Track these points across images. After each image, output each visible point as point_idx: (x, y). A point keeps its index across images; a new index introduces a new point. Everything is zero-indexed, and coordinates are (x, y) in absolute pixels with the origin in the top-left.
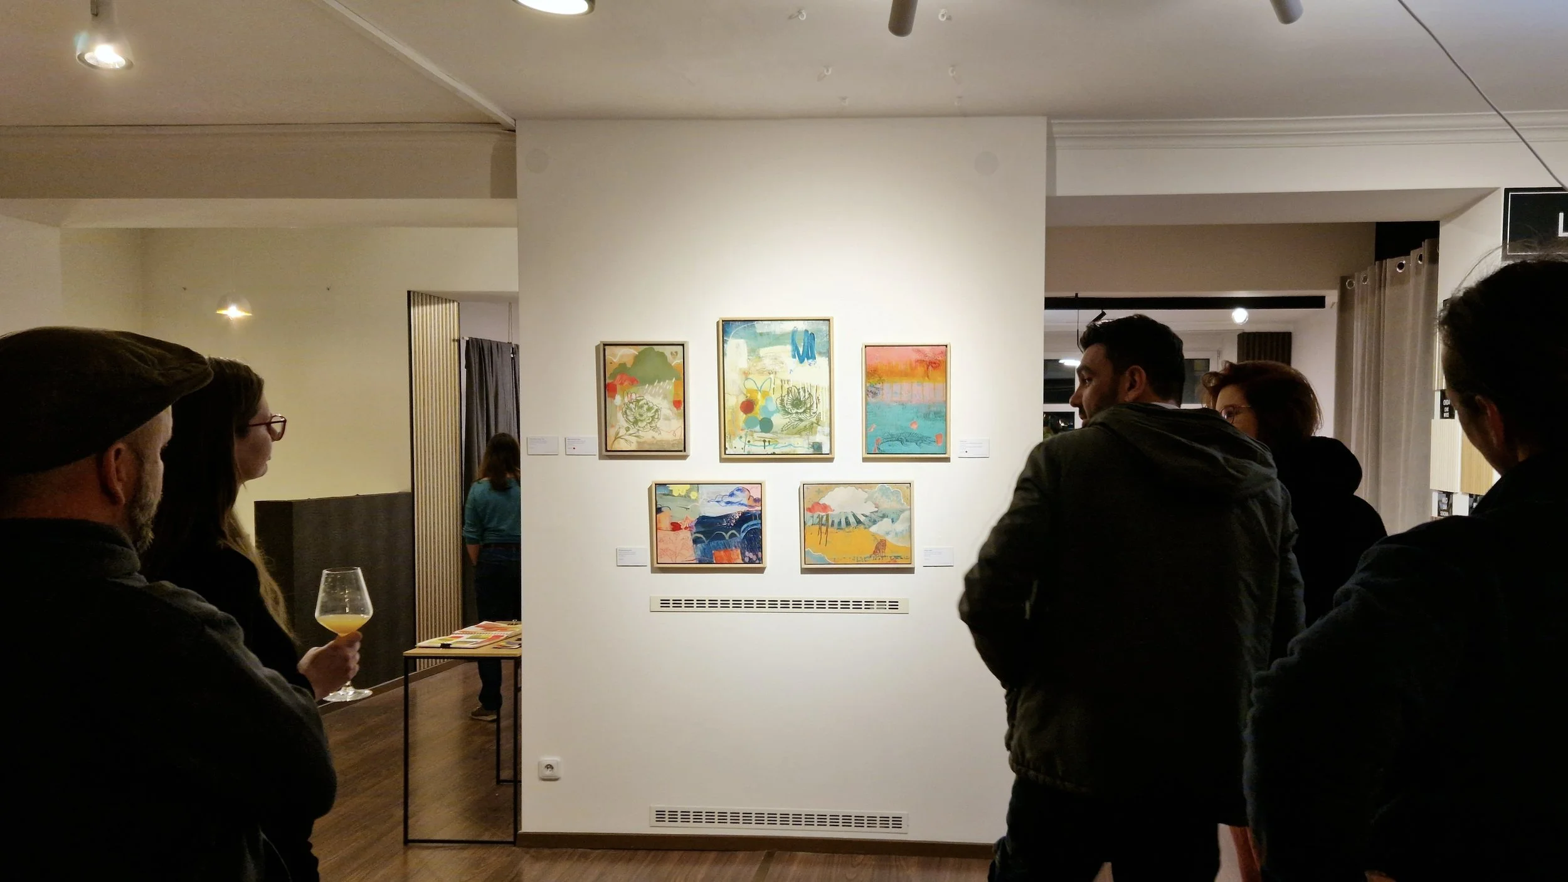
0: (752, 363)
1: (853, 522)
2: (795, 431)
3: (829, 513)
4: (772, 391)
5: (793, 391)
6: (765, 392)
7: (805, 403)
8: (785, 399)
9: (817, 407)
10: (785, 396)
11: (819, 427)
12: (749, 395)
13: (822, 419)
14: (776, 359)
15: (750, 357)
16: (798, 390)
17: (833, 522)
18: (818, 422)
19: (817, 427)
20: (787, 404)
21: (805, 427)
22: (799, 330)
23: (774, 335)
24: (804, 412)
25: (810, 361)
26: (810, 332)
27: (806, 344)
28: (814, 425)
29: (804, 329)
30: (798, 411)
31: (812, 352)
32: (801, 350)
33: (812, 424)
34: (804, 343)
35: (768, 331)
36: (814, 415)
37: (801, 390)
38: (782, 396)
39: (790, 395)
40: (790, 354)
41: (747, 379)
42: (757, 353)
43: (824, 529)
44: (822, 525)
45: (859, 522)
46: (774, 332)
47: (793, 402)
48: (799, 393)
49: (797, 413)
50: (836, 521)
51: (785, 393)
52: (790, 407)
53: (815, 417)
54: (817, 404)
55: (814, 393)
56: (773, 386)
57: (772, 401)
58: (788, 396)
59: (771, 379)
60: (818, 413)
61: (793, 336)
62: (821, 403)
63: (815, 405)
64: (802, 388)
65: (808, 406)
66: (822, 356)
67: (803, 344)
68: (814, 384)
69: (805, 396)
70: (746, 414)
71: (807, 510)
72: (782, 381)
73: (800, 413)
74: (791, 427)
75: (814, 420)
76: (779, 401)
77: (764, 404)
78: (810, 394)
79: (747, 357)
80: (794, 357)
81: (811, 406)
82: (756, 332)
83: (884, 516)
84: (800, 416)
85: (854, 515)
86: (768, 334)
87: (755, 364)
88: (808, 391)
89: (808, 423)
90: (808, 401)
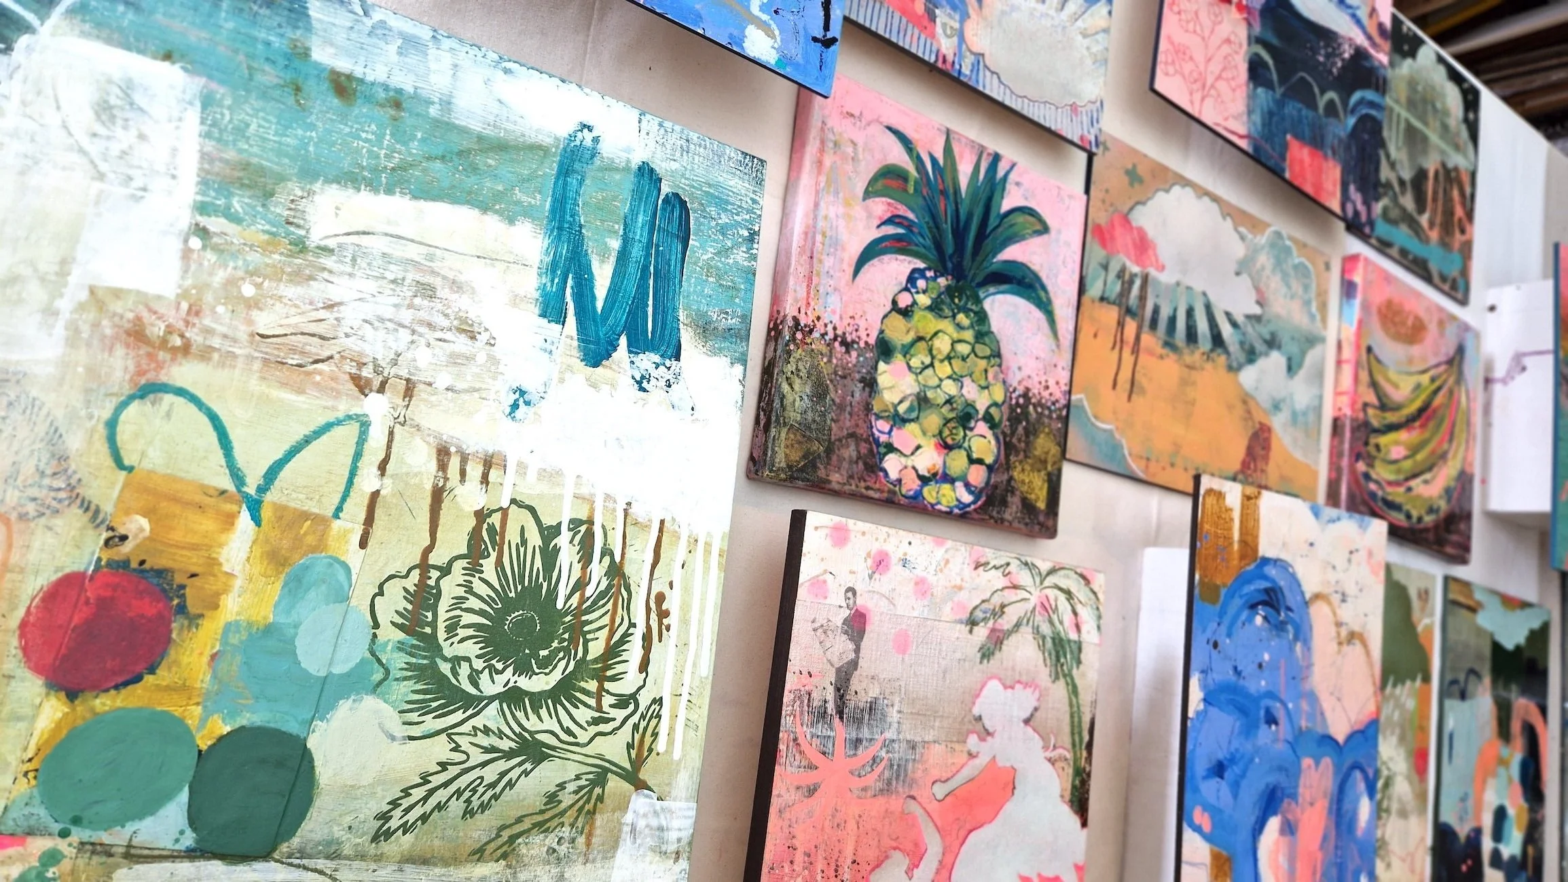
0: (220, 276)
1: (1204, 336)
2: (481, 828)
3: (1153, 272)
4: (351, 522)
5: (512, 536)
6: (292, 519)
7: (578, 632)
8: (450, 587)
9: (644, 666)
10: (446, 571)
11: (640, 802)
12: (138, 525)
13: (661, 745)
14: (427, 291)
15: (215, 224)
16: (550, 533)
17: (1156, 311)
18: (638, 763)
19: (623, 806)
20: (451, 629)
21: (552, 798)
22: (606, 149)
23: (443, 126)
24: (564, 692)
25: (647, 361)
26: (666, 189)
27: (636, 252)
28: (615, 784)
29: (636, 162)
30: (524, 683)
31: (665, 314)
32: (602, 276)
33: (600, 778)
34: (626, 241)
35: (404, 82)
36: (620, 714)
37: (563, 540)
38: (424, 566)
39: (488, 565)
40: (530, 283)
41: (148, 390)
42: (279, 209)
43: (1131, 326)
44: (1129, 311)
45: (1217, 340)
46: (447, 104)
47: (498, 618)
48: (550, 556)
49: (513, 697)
50: (1165, 313)
51: (453, 541)
52: (471, 649)
53: (625, 734)
54: (647, 639)
55: (637, 568)
56: (368, 481)
57: (342, 597)
58: (475, 569)
59: (365, 425)
60: (644, 699)
61: (565, 171)
62: (672, 637)
63: (634, 651)
64: (575, 524)
65: (596, 649)
66: (715, 352)
67: (615, 244)
68: (648, 510)
69: (581, 585)
70: (72, 696)
71: (1093, 232)
72: (443, 454)
73: (536, 700)
74: (457, 806)
75: (614, 748)
76: (394, 603)
77: (265, 613)
78: (616, 571)
79: (185, 219)
80: (552, 310)
81: (613, 651)
82: (306, 54)
83: (1272, 343)
84: (532, 723)
85: (1208, 308)
86: (397, 101)
87: (248, 290)
88: (607, 552)
89: (572, 769)
90: (598, 619)
